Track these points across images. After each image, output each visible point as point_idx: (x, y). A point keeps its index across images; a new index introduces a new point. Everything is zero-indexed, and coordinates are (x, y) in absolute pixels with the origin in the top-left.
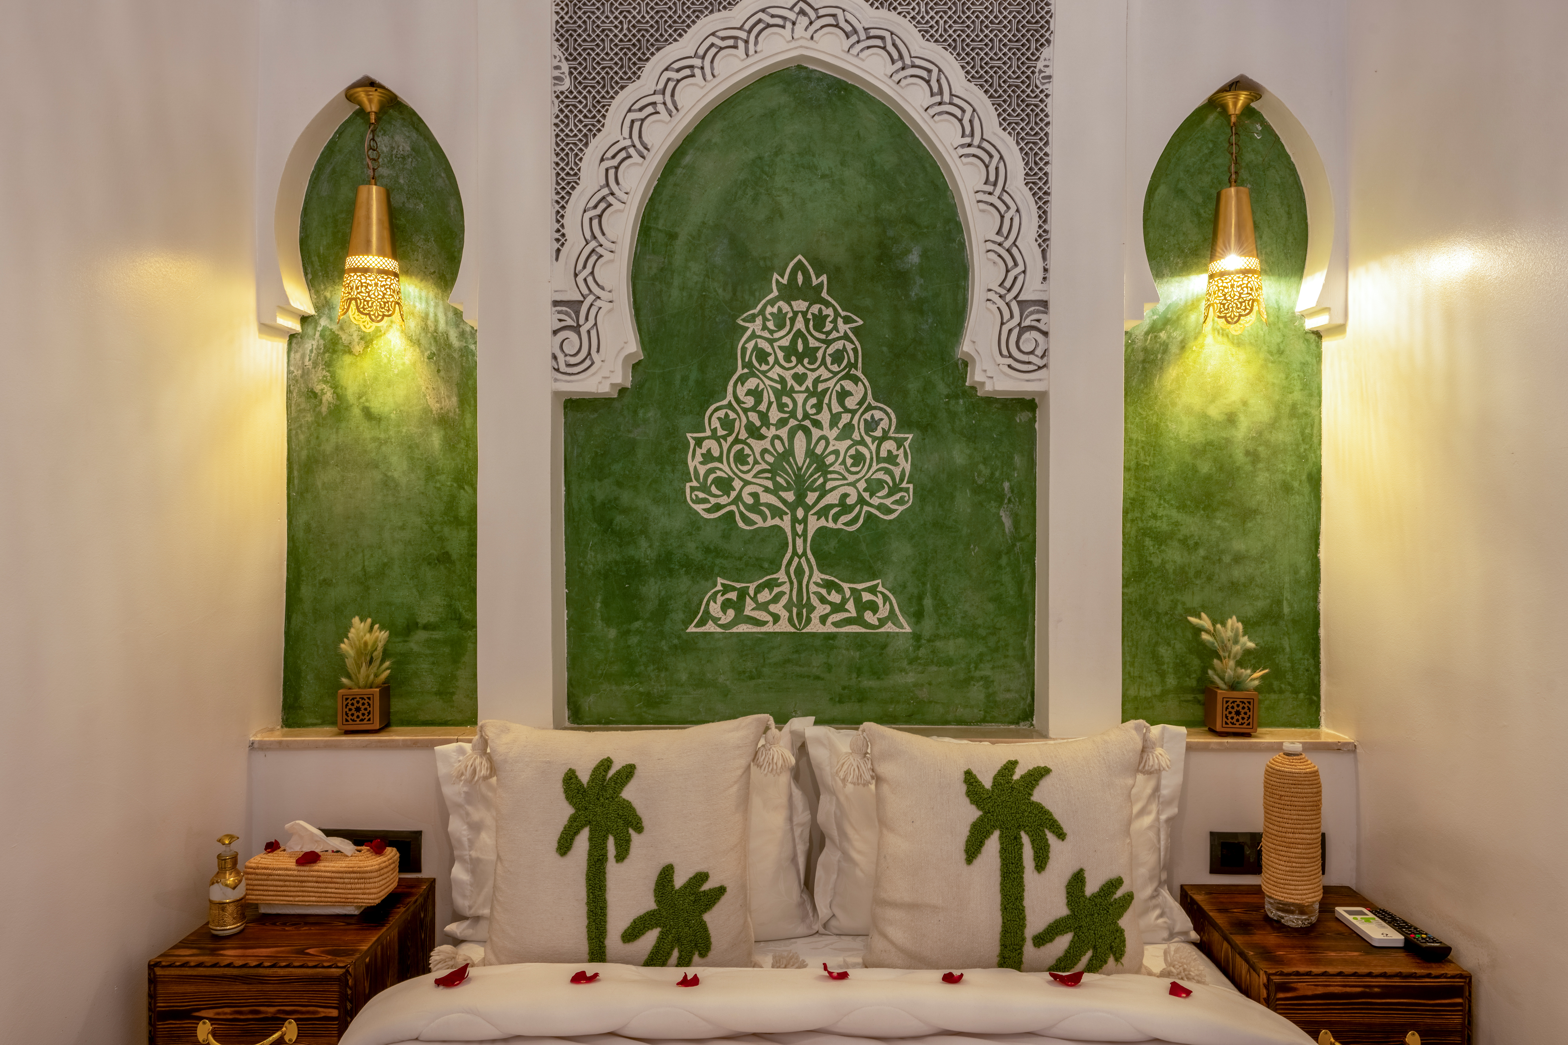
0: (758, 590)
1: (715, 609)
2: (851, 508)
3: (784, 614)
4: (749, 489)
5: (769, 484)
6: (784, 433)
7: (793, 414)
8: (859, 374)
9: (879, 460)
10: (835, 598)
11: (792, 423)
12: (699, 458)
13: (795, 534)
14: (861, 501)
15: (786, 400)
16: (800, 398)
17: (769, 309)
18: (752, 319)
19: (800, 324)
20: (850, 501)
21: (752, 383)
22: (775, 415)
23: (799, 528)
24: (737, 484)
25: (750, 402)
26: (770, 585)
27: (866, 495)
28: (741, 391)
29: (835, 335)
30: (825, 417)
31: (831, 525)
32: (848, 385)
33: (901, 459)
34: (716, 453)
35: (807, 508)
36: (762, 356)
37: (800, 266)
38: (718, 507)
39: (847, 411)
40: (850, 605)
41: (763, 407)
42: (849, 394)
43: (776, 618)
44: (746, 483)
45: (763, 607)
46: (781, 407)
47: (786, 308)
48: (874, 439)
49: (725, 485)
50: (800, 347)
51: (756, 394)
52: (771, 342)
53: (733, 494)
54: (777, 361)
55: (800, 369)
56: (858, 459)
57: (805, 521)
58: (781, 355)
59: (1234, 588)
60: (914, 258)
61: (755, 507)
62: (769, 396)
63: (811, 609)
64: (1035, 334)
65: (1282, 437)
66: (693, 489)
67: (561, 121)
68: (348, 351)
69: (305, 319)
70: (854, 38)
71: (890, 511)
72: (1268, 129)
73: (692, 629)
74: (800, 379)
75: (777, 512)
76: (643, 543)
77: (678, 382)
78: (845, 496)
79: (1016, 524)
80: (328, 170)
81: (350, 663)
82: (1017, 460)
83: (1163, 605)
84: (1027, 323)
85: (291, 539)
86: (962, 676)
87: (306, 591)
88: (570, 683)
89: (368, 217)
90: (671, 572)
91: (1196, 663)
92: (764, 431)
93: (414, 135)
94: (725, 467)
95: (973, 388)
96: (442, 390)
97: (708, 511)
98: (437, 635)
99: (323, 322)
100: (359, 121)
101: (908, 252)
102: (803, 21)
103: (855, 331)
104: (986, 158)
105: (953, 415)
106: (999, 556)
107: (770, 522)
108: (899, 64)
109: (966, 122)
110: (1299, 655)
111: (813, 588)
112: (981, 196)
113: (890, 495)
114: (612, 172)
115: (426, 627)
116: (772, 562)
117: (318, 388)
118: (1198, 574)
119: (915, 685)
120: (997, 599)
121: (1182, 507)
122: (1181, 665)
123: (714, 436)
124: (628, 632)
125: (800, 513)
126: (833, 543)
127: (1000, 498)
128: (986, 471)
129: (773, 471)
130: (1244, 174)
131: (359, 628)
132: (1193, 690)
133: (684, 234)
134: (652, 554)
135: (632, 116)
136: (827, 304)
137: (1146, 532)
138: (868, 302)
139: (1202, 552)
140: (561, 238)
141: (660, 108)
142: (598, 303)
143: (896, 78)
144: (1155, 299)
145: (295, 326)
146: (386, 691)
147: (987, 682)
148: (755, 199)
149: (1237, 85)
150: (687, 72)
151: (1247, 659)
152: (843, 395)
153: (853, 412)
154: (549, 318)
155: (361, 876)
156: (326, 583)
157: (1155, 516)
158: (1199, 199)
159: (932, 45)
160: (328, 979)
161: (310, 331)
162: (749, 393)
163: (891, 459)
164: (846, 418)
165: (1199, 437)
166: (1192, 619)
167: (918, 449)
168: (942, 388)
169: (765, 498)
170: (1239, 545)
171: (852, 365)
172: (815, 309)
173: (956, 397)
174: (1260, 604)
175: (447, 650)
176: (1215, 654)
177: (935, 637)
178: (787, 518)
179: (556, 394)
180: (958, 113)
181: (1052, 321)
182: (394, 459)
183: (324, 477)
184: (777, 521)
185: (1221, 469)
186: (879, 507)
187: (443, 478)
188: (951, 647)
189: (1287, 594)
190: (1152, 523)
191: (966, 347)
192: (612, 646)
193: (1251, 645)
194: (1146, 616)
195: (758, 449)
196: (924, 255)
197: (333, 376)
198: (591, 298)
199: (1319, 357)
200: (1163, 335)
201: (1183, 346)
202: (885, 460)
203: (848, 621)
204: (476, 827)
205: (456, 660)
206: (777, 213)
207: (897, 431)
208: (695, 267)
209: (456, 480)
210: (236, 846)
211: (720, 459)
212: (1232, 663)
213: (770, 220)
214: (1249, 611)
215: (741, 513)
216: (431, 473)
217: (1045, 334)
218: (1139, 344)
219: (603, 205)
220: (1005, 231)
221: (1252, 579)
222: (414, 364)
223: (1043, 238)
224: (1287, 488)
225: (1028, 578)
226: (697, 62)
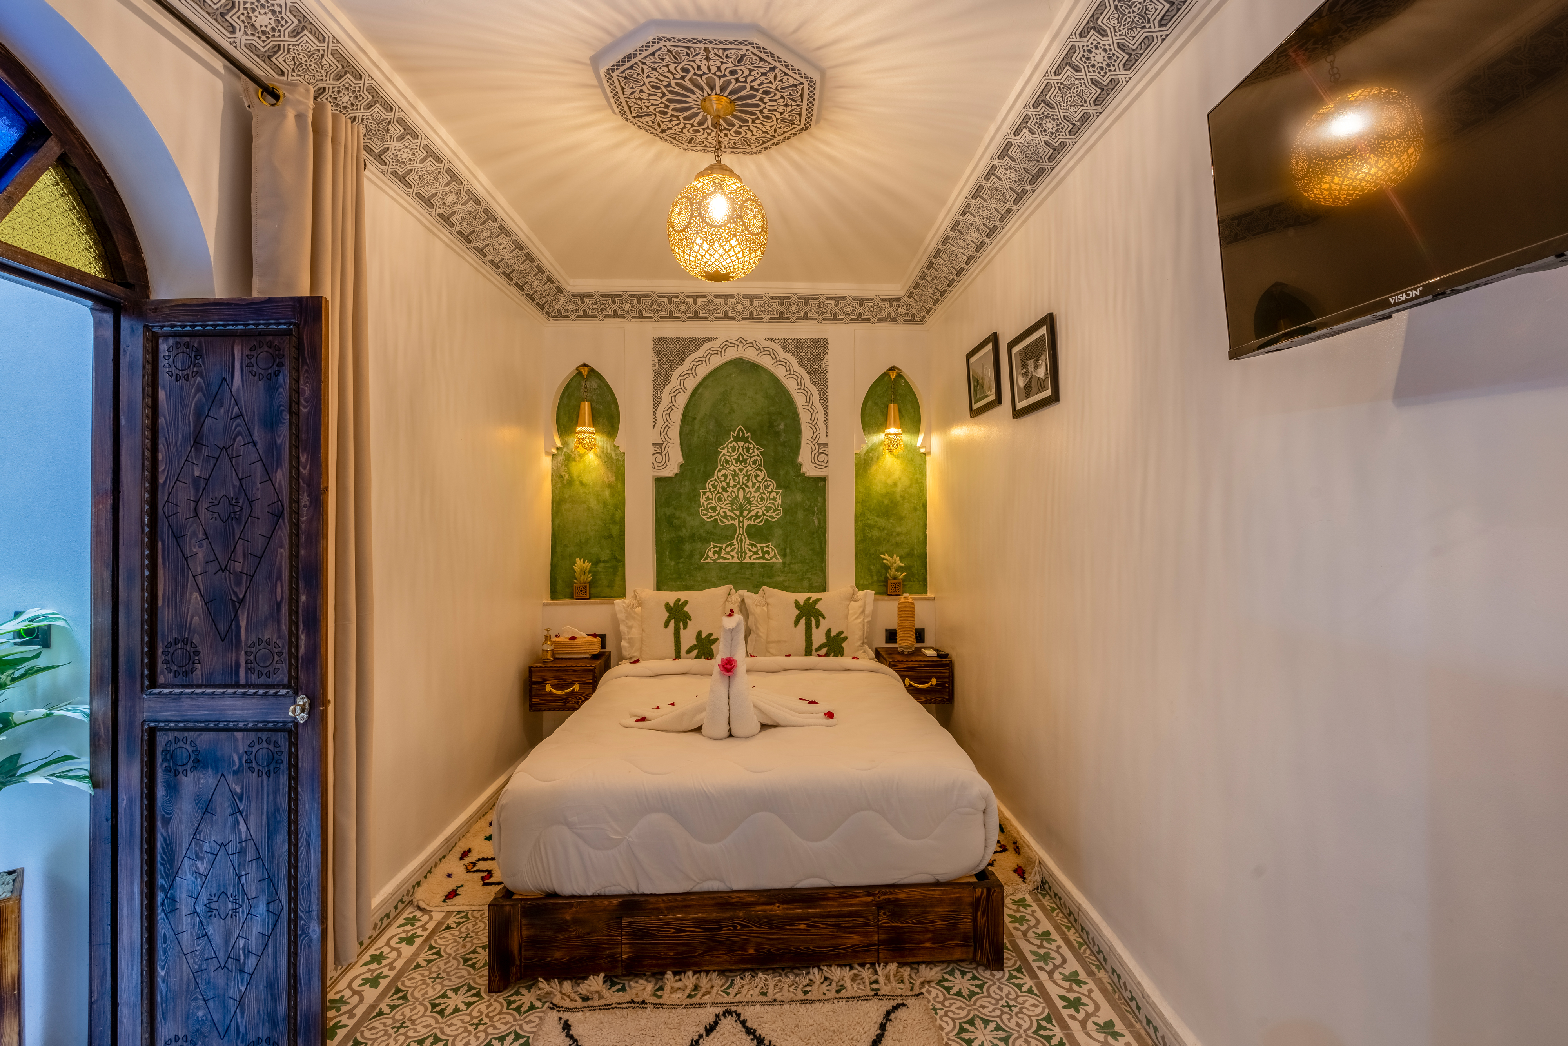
0: (726, 547)
1: (711, 554)
2: (760, 517)
3: (736, 556)
4: (723, 510)
5: (730, 508)
6: (735, 490)
7: (738, 483)
8: (762, 468)
9: (770, 499)
10: (754, 549)
11: (738, 486)
12: (704, 499)
13: (739, 526)
14: (764, 514)
15: (736, 478)
16: (741, 477)
17: (730, 445)
18: (723, 448)
19: (741, 450)
20: (759, 514)
21: (723, 472)
22: (732, 483)
23: (741, 524)
24: (718, 508)
25: (723, 478)
26: (730, 545)
27: (765, 512)
28: (720, 475)
29: (753, 454)
30: (750, 484)
31: (753, 523)
32: (758, 472)
33: (778, 499)
34: (711, 497)
35: (744, 517)
36: (727, 462)
37: (741, 429)
38: (711, 517)
39: (758, 482)
40: (760, 552)
41: (727, 480)
42: (759, 475)
43: (733, 557)
44: (722, 508)
45: (728, 553)
46: (734, 480)
47: (736, 445)
48: (768, 492)
49: (714, 509)
50: (741, 459)
51: (725, 476)
52: (730, 457)
53: (717, 512)
54: (732, 464)
55: (741, 467)
56: (762, 499)
57: (743, 522)
58: (734, 461)
59: (897, 545)
60: (782, 427)
61: (725, 517)
62: (730, 476)
63: (746, 554)
64: (823, 455)
65: (913, 490)
66: (702, 510)
67: (655, 379)
68: (574, 460)
69: (558, 449)
70: (759, 351)
71: (774, 518)
72: (906, 382)
73: (702, 561)
74: (741, 470)
75: (733, 519)
76: (684, 530)
77: (696, 471)
78: (758, 512)
79: (819, 522)
80: (567, 394)
81: (577, 575)
82: (819, 499)
83: (872, 551)
84: (821, 451)
85: (553, 530)
86: (800, 577)
87: (558, 549)
88: (657, 582)
89: (585, 413)
90: (694, 541)
91: (884, 571)
92: (728, 489)
93: (599, 381)
94: (714, 502)
95: (803, 473)
96: (609, 474)
97: (708, 518)
98: (608, 565)
99: (565, 450)
100: (578, 376)
101: (779, 424)
102: (741, 345)
103: (761, 453)
104: (806, 393)
105: (796, 483)
106: (813, 534)
107: (730, 522)
108: (775, 360)
109: (799, 381)
110: (920, 568)
111: (746, 546)
112: (804, 407)
113: (774, 512)
114: (673, 398)
115: (603, 562)
116: (731, 537)
117: (563, 474)
118: (884, 540)
119: (784, 581)
120: (813, 549)
121: (878, 516)
122: (878, 572)
123: (710, 491)
124: (679, 563)
125: (741, 519)
126: (754, 530)
127: (813, 513)
128: (808, 503)
129: (731, 504)
130: (898, 397)
131: (579, 562)
132: (883, 581)
133: (698, 419)
134: (687, 534)
135: (680, 378)
136: (751, 443)
137: (865, 525)
138: (765, 442)
139: (885, 532)
140: (655, 421)
141: (691, 375)
142: (669, 444)
143: (774, 365)
144: (865, 443)
145: (554, 451)
146: (591, 584)
147: (810, 579)
148: (724, 405)
149: (892, 369)
150: (700, 362)
151: (899, 569)
152: (757, 476)
153: (760, 482)
154: (652, 450)
155: (591, 643)
156: (566, 546)
157: (869, 519)
158: (883, 406)
159: (787, 354)
160: (589, 670)
161: (560, 453)
162: (723, 475)
163: (774, 499)
164: (758, 484)
165: (884, 491)
166: (882, 556)
167: (784, 496)
168: (792, 474)
169: (729, 513)
170: (898, 529)
171: (759, 465)
172: (746, 445)
173: (798, 477)
174: (906, 550)
175: (611, 570)
176: (889, 568)
177: (791, 563)
178: (737, 521)
179: (653, 476)
180: (796, 378)
181: (829, 451)
182: (591, 500)
183: (565, 507)
184: (733, 522)
185: (892, 502)
186: (770, 517)
187: (610, 507)
188: (796, 567)
189: (916, 547)
190: (868, 521)
191: (800, 460)
192: (673, 568)
193: (902, 564)
194: (866, 555)
195: (726, 496)
196: (785, 426)
197: (568, 469)
198: (666, 442)
199: (925, 462)
200: (871, 454)
201: (878, 458)
202: (772, 499)
203: (759, 558)
204: (630, 627)
205: (615, 574)
206: (732, 411)
207: (776, 489)
208: (702, 430)
209: (614, 507)
210: (550, 633)
211: (712, 500)
212: (893, 570)
213: (730, 413)
214: (902, 553)
215: (720, 519)
216: (605, 505)
217: (827, 455)
218: (862, 457)
219: (670, 409)
220: (813, 419)
221: (903, 541)
222: (599, 465)
223: (826, 421)
224: (915, 509)
225: (824, 542)
226: (704, 359)
